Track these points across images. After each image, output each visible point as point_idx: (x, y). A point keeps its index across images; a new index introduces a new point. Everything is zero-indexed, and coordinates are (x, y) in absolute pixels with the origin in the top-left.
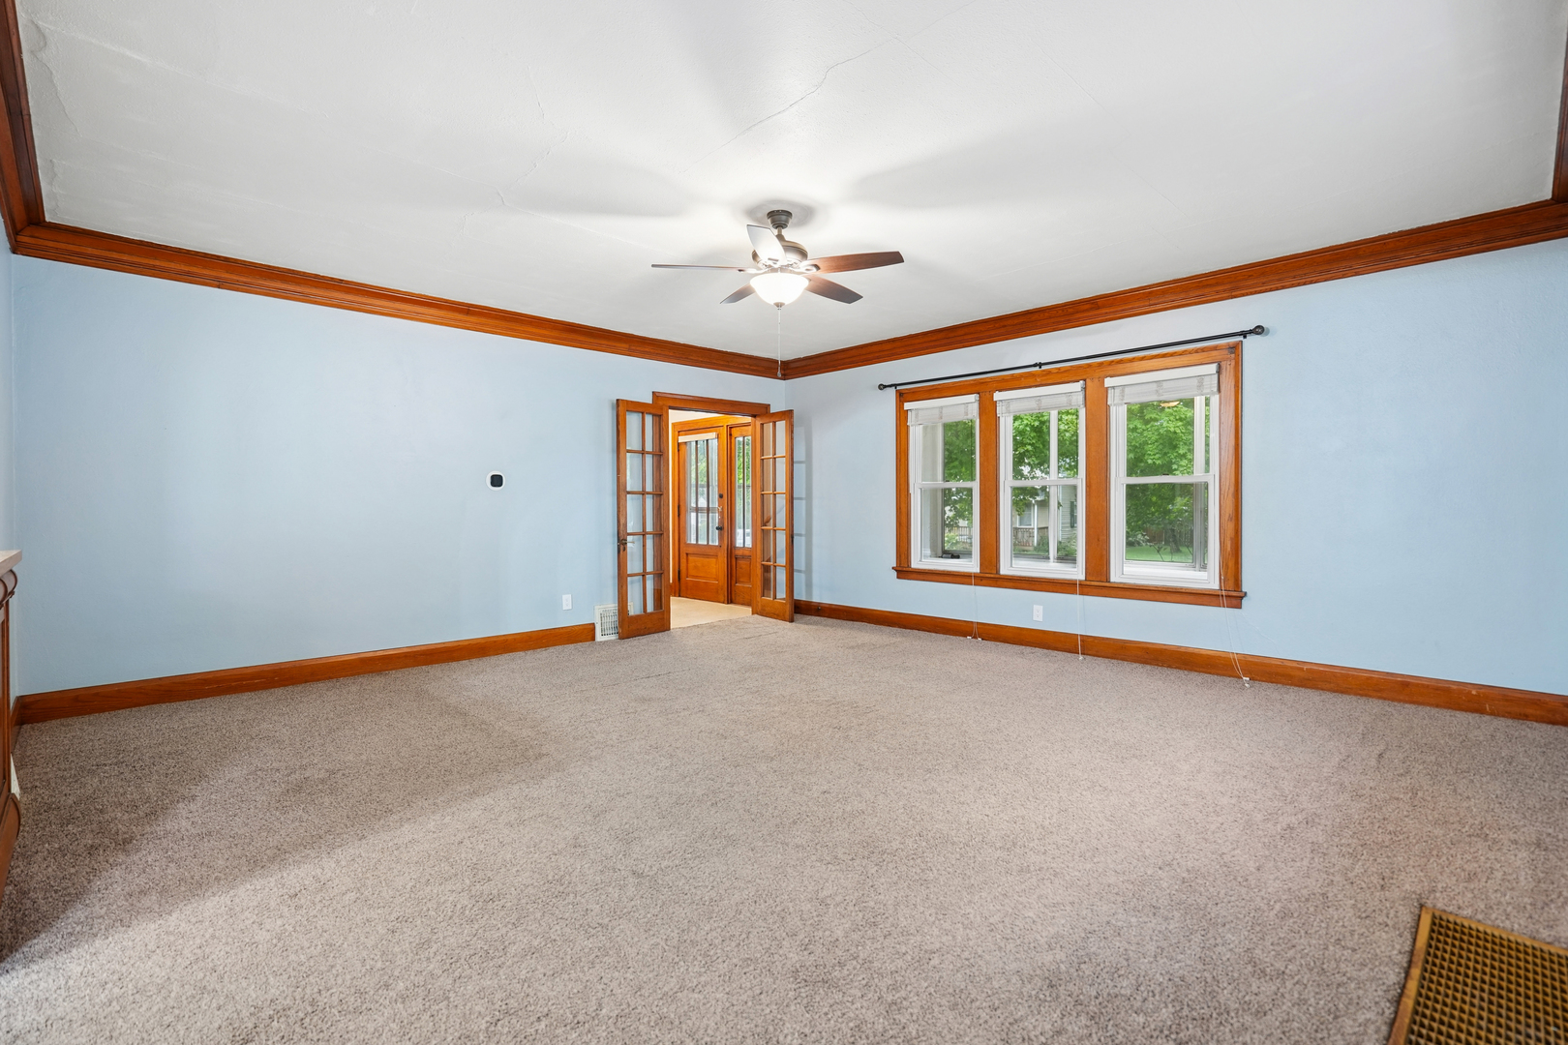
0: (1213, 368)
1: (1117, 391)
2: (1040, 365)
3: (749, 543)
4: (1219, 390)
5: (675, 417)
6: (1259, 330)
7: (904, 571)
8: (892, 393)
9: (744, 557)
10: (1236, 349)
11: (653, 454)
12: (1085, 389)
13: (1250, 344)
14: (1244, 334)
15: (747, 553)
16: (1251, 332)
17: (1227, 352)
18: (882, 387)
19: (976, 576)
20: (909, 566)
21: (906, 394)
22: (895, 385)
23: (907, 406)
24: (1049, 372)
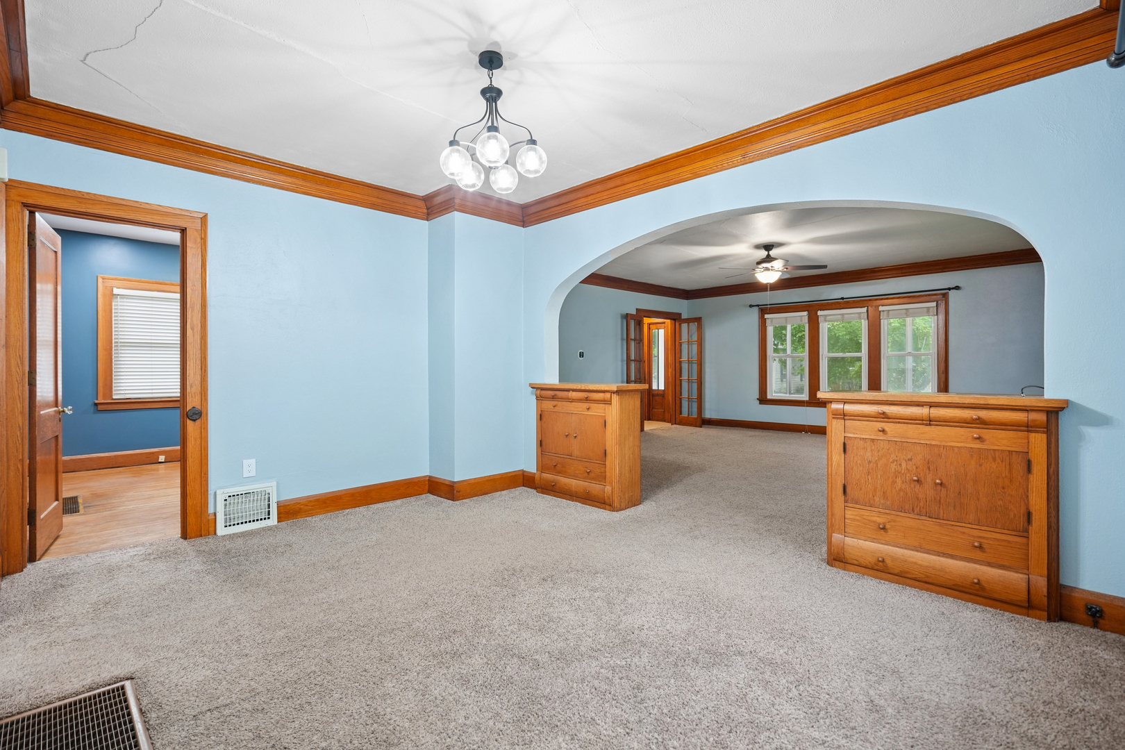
0: (934, 304)
1: (885, 313)
2: (843, 298)
3: (662, 387)
4: (937, 314)
5: (646, 321)
6: (957, 288)
7: (763, 400)
8: (756, 310)
9: (658, 395)
10: (945, 296)
11: (635, 340)
12: (867, 311)
13: (952, 294)
14: (949, 289)
15: (661, 393)
16: (953, 288)
17: (942, 296)
18: (751, 306)
19: (807, 402)
20: (766, 397)
21: (764, 310)
22: (758, 306)
23: (766, 316)
24: (848, 302)
